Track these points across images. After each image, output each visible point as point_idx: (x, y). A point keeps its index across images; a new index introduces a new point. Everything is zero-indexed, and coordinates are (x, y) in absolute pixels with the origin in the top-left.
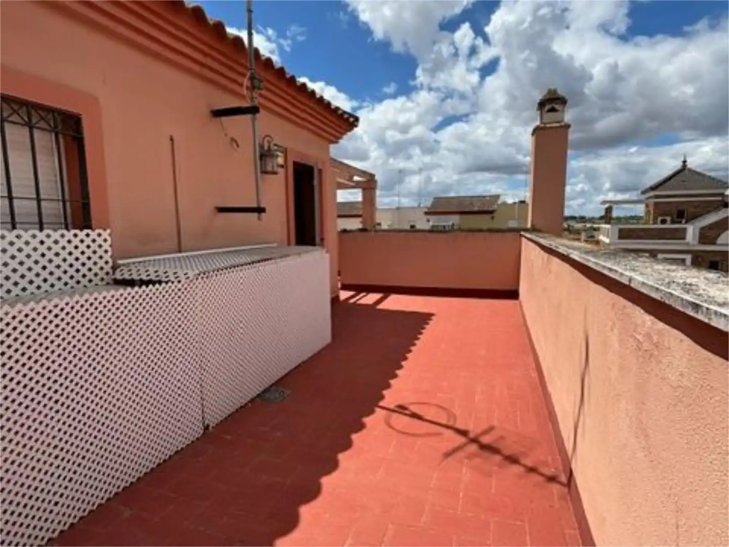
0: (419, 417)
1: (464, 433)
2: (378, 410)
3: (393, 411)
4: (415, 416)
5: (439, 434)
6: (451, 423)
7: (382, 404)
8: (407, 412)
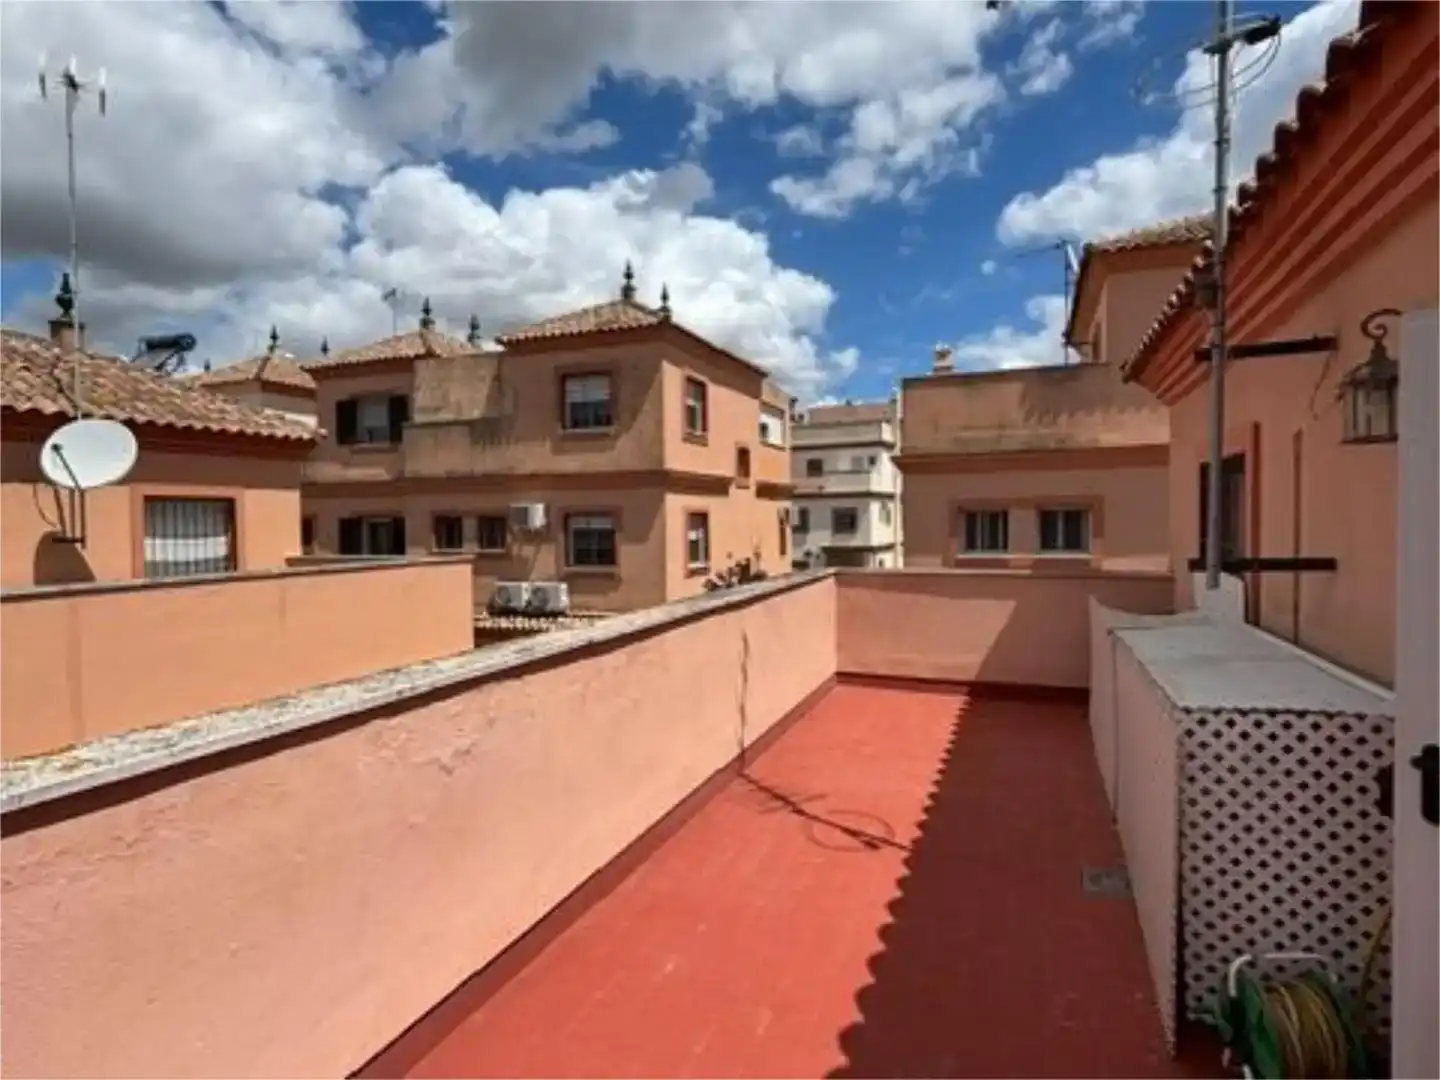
0: (847, 831)
1: (800, 812)
2: (906, 843)
3: (886, 842)
4: (854, 833)
5: (832, 812)
6: (811, 822)
7: (904, 854)
8: (867, 839)
